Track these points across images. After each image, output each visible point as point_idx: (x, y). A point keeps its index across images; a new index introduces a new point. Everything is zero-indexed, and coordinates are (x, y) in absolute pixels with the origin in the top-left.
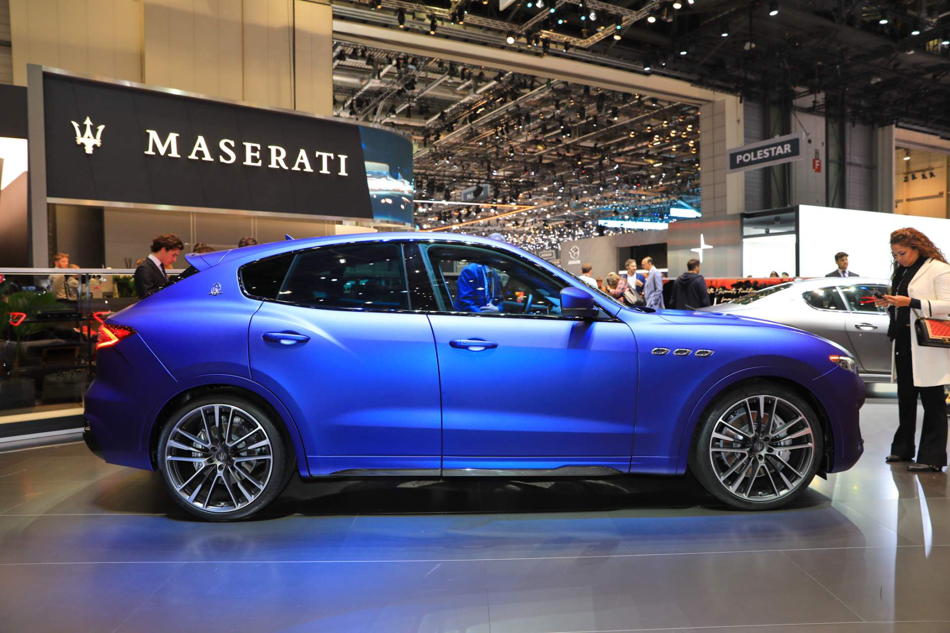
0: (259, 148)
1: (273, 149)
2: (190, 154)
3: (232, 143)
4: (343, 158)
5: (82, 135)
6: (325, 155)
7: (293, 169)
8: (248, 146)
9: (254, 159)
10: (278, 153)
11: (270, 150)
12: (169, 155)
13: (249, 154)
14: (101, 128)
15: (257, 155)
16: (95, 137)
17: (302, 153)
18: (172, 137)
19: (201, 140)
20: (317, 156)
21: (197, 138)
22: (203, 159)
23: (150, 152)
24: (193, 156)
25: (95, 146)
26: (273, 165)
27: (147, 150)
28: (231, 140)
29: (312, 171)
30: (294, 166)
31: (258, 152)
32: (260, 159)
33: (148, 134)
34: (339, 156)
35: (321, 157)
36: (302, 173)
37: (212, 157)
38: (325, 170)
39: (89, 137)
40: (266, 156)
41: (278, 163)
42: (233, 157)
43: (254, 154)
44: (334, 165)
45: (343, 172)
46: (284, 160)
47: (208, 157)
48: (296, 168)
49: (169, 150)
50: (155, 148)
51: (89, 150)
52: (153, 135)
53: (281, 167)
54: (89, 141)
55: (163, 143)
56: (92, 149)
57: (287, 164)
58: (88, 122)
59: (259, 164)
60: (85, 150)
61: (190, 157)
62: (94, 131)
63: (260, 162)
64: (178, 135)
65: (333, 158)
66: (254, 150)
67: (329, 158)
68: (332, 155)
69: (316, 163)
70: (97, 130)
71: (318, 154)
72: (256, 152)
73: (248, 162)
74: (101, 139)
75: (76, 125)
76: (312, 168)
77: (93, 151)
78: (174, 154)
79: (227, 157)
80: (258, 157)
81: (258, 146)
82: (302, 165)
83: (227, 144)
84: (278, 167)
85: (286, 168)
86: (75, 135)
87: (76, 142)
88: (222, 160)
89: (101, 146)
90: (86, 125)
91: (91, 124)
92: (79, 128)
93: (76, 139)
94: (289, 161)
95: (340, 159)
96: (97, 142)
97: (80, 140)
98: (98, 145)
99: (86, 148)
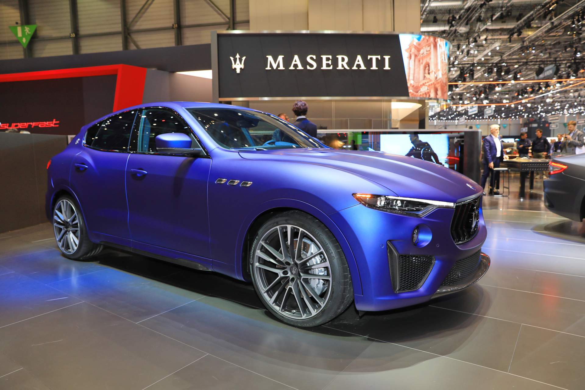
0: (331, 58)
1: (340, 57)
2: (290, 66)
3: (314, 57)
4: (387, 58)
5: (235, 63)
6: (374, 58)
7: (353, 68)
8: (324, 57)
9: (328, 65)
10: (343, 60)
11: (337, 58)
12: (279, 69)
13: (325, 62)
14: (244, 58)
15: (330, 62)
16: (241, 64)
17: (359, 57)
18: (280, 58)
19: (296, 57)
20: (369, 58)
21: (294, 57)
22: (298, 68)
23: (268, 68)
24: (292, 68)
25: (241, 69)
26: (340, 67)
27: (267, 67)
28: (314, 55)
30: (353, 66)
31: (330, 61)
32: (331, 65)
33: (267, 58)
34: (384, 57)
35: (371, 59)
36: (359, 71)
37: (302, 67)
38: (374, 67)
39: (238, 64)
40: (335, 62)
41: (343, 66)
42: (315, 65)
43: (328, 62)
44: (381, 63)
45: (387, 67)
46: (347, 63)
47: (300, 67)
48: (355, 68)
49: (278, 66)
50: (271, 66)
51: (238, 71)
52: (270, 58)
53: (345, 68)
54: (238, 66)
55: (275, 62)
56: (240, 70)
57: (348, 66)
58: (238, 56)
59: (331, 68)
60: (236, 71)
61: (290, 68)
62: (240, 60)
63: (332, 66)
64: (283, 56)
65: (380, 59)
66: (328, 59)
67: (377, 59)
68: (379, 57)
69: (368, 63)
70: (242, 60)
71: (369, 57)
72: (329, 61)
73: (324, 67)
74: (244, 64)
75: (232, 58)
76: (365, 67)
77: (240, 71)
78: (281, 68)
79: (311, 66)
80: (330, 64)
81: (330, 57)
82: (359, 66)
83: (312, 58)
84: (343, 68)
85: (348, 68)
86: (232, 64)
87: (232, 68)
88: (308, 68)
89: (244, 68)
90: (237, 58)
91: (239, 57)
92: (234, 60)
93: (232, 66)
94: (350, 64)
95: (384, 59)
96: (242, 66)
97: (234, 66)
98: (243, 68)
99: (237, 70)
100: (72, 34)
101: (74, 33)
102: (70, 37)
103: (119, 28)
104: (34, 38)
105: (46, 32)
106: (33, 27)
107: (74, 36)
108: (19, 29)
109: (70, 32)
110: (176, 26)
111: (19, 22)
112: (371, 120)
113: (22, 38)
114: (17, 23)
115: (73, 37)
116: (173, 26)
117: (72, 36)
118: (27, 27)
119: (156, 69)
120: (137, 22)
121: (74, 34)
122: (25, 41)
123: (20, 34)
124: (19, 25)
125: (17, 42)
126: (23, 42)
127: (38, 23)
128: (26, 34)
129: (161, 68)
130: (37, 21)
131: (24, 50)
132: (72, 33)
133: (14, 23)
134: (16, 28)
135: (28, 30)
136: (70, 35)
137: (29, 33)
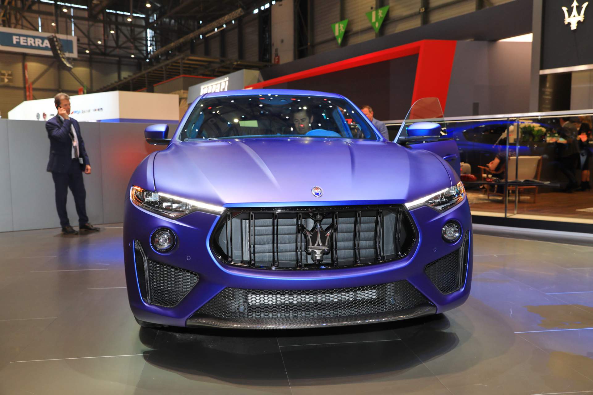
5: (569, 16)
14: (585, 5)
16: (579, 14)
25: (579, 23)
39: (574, 16)
51: (574, 27)
54: (575, 19)
56: (576, 25)
58: (575, 4)
60: (570, 28)
62: (579, 9)
70: (582, 8)
74: (585, 14)
75: (565, 9)
77: (577, 27)
86: (564, 17)
87: (564, 23)
89: (584, 20)
90: (573, 7)
91: (577, 4)
92: (568, 11)
93: (564, 21)
96: (581, 18)
97: (567, 20)
98: (582, 20)
99: (571, 26)
100: (421, 9)
101: (424, 7)
102: (419, 13)
104: (386, 21)
105: (399, 11)
106: (386, 9)
107: (424, 10)
108: (374, 13)
109: (420, 7)
111: (374, 6)
113: (375, 23)
114: (372, 8)
117: (421, 11)
118: (381, 10)
119: (473, 40)
121: (423, 9)
122: (377, 25)
123: (374, 20)
124: (374, 9)
125: (371, 29)
126: (375, 26)
127: (391, 4)
128: (379, 18)
129: (478, 38)
130: (390, 1)
131: (376, 35)
132: (422, 7)
133: (369, 8)
134: (371, 13)
135: (381, 13)
136: (420, 10)
137: (382, 16)
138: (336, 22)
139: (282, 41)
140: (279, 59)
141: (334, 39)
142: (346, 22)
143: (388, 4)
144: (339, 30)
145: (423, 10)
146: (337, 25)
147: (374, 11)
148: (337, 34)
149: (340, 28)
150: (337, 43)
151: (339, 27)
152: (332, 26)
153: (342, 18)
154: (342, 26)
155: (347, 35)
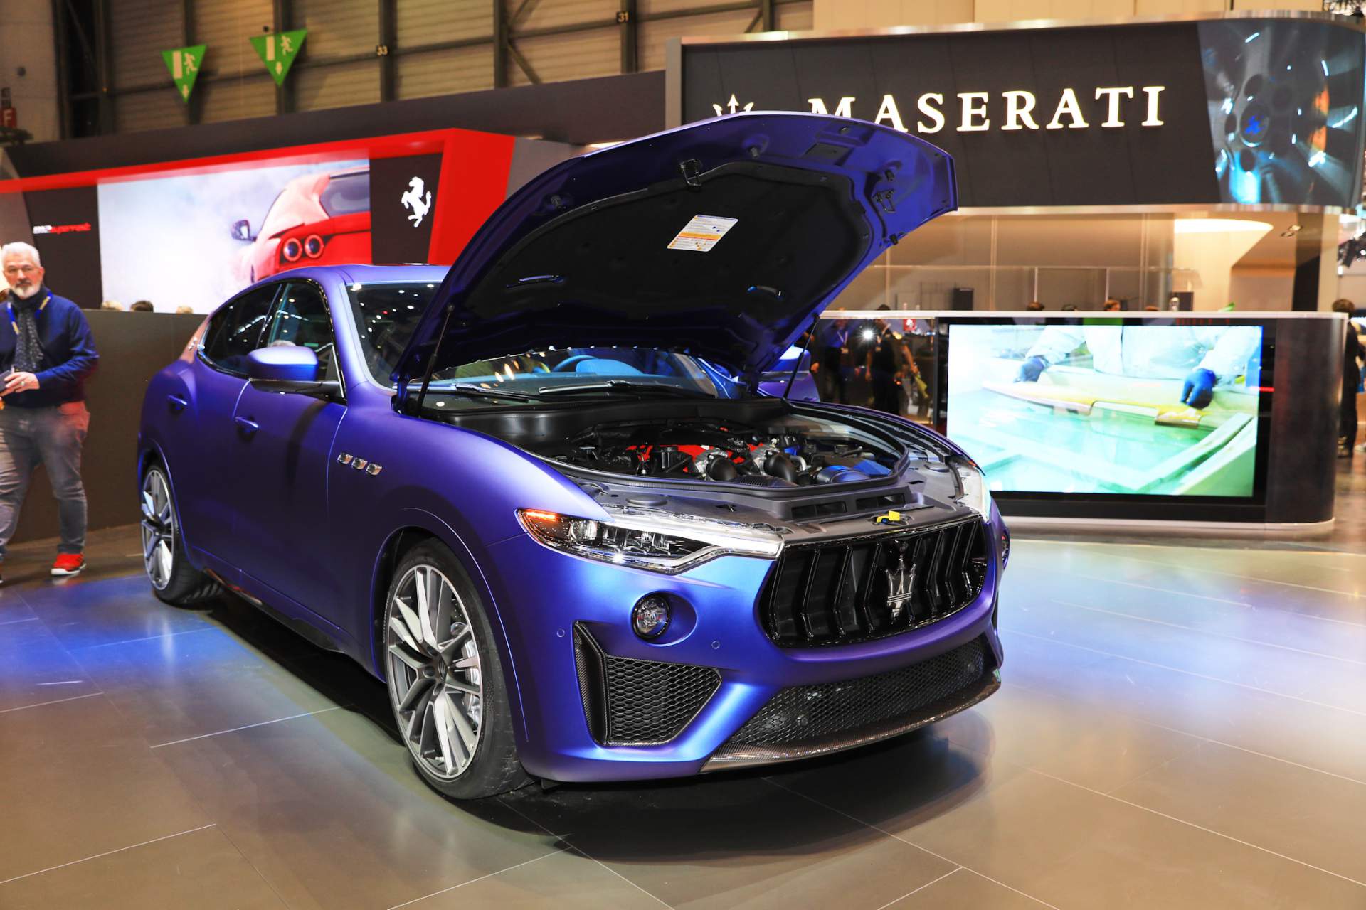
0: (986, 100)
1: (1012, 96)
3: (939, 98)
4: (1153, 92)
6: (1114, 93)
7: (1049, 126)
8: (967, 98)
9: (977, 120)
10: (1021, 103)
13: (967, 111)
14: (749, 107)
15: (983, 111)
17: (1069, 95)
20: (1097, 96)
21: (883, 99)
22: (892, 131)
26: (1011, 125)
29: (1086, 125)
30: (1050, 120)
31: (984, 107)
32: (986, 118)
33: (809, 104)
34: (1145, 89)
35: (1105, 97)
36: (1067, 134)
38: (1113, 121)
40: (998, 110)
41: (1019, 120)
43: (976, 111)
44: (1134, 108)
45: (1153, 120)
46: (1032, 113)
48: (1055, 124)
53: (1025, 127)
57: (1036, 120)
58: (733, 102)
59: (985, 127)
63: (987, 122)
65: (1131, 95)
66: (977, 103)
67: (1123, 97)
68: (1130, 91)
69: (1095, 110)
71: (1099, 92)
72: (979, 107)
73: (966, 126)
75: (718, 108)
76: (1086, 120)
79: (930, 122)
80: (984, 115)
82: (1066, 118)
83: (932, 102)
84: (1020, 127)
85: (1035, 127)
88: (922, 128)
90: (730, 107)
92: (722, 112)
94: (1042, 113)
95: (1146, 94)
100: (380, 49)
101: (386, 45)
102: (375, 56)
103: (486, 28)
104: (301, 62)
105: (328, 46)
106: (299, 36)
107: (386, 52)
108: (270, 41)
109: (378, 44)
110: (625, 17)
111: (271, 26)
112: (1105, 270)
113: (274, 63)
114: (266, 29)
115: (382, 55)
116: (618, 16)
117: (380, 53)
118: (287, 36)
120: (531, 10)
121: (385, 48)
122: (280, 69)
123: (270, 55)
124: (271, 32)
125: (264, 74)
126: (275, 71)
127: (311, 25)
128: (284, 53)
130: (308, 21)
131: (278, 90)
132: (381, 46)
133: (260, 29)
134: (263, 39)
135: (289, 43)
136: (377, 51)
137: (291, 50)
138: (175, 47)
139: (22, 72)
140: (14, 115)
141: (172, 85)
142: (200, 50)
143: (303, 26)
144: (184, 67)
145: (383, 51)
146: (177, 56)
147: (270, 35)
148: (177, 74)
149: (185, 63)
150: (180, 97)
151: (183, 59)
152: (165, 54)
153: (190, 40)
154: (191, 60)
155: (204, 80)
